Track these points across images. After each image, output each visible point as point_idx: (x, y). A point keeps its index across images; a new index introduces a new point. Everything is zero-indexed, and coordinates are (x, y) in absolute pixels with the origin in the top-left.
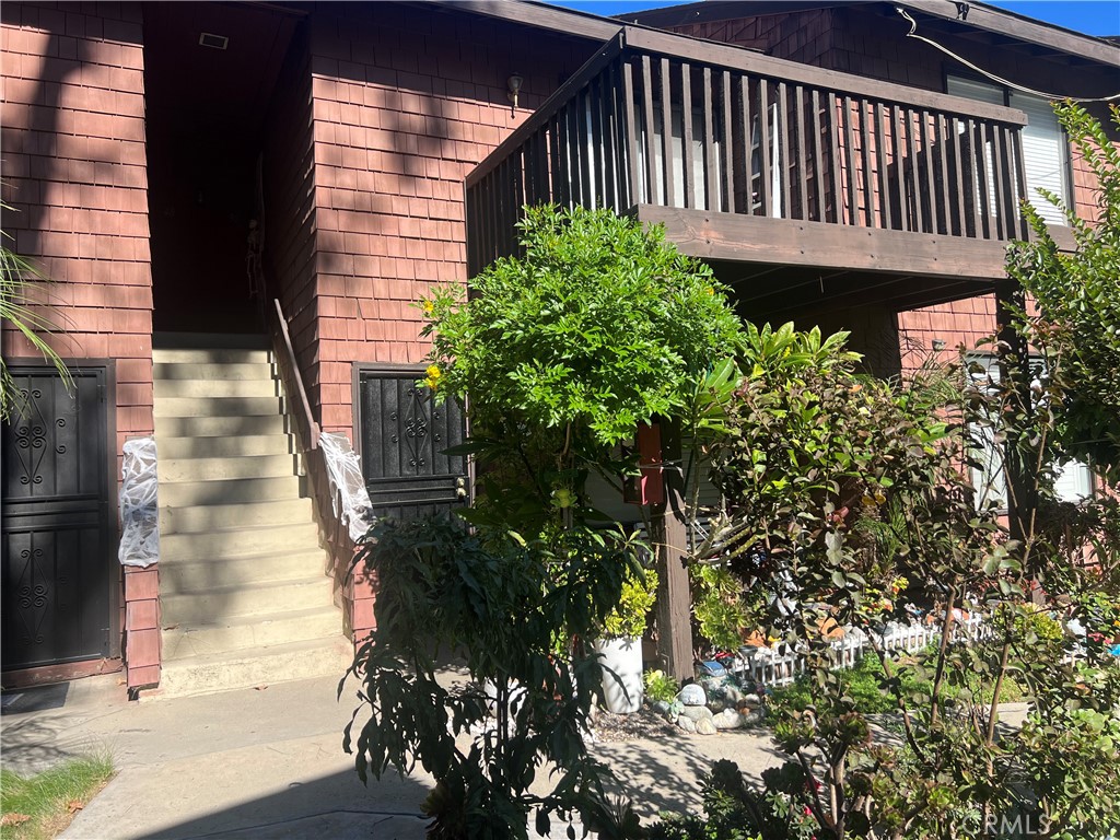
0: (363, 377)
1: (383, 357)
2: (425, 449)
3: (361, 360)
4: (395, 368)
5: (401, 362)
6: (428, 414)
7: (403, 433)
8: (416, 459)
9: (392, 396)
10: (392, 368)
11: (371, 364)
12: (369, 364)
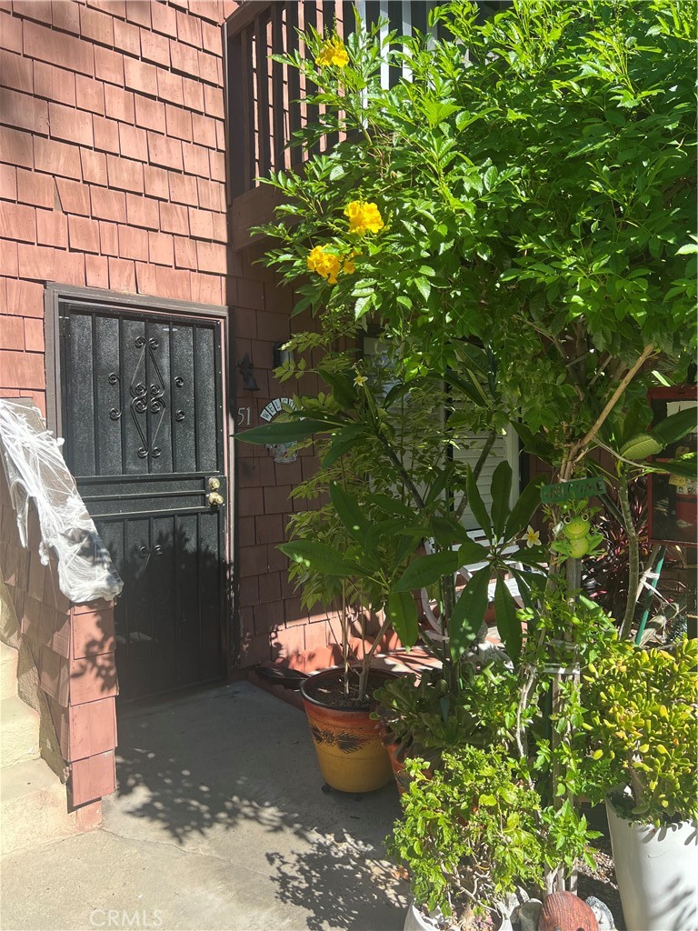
0: (63, 308)
1: (97, 280)
2: (161, 431)
3: (61, 280)
4: (117, 300)
5: (126, 292)
6: (166, 378)
7: (127, 407)
8: (147, 446)
9: (110, 347)
10: (111, 299)
11: (79, 289)
12: (73, 288)
